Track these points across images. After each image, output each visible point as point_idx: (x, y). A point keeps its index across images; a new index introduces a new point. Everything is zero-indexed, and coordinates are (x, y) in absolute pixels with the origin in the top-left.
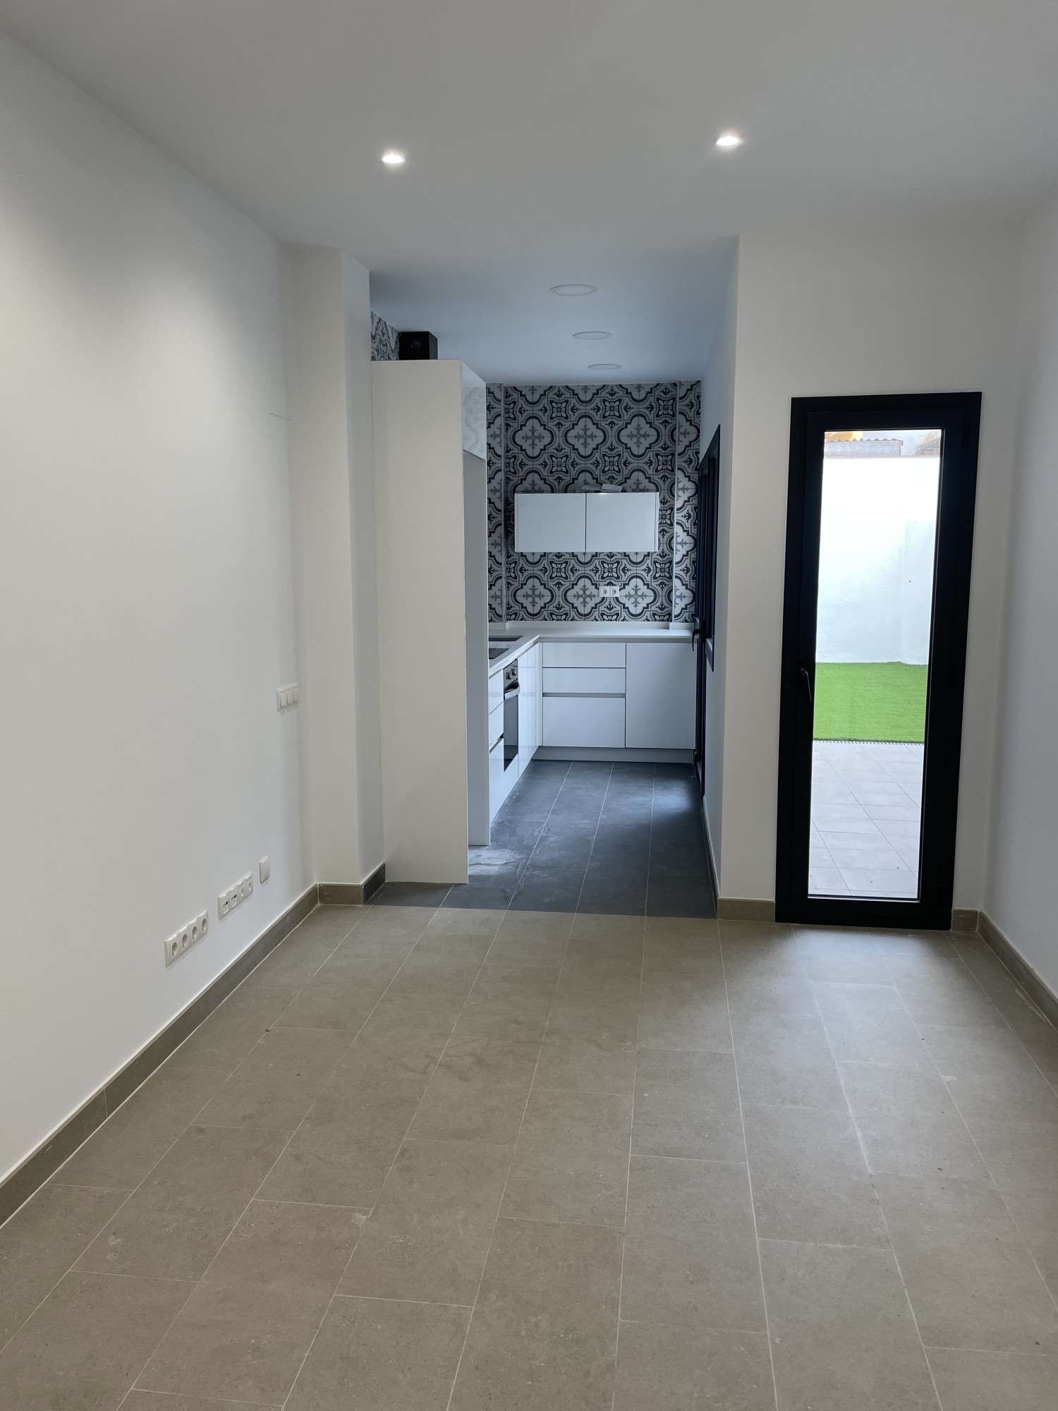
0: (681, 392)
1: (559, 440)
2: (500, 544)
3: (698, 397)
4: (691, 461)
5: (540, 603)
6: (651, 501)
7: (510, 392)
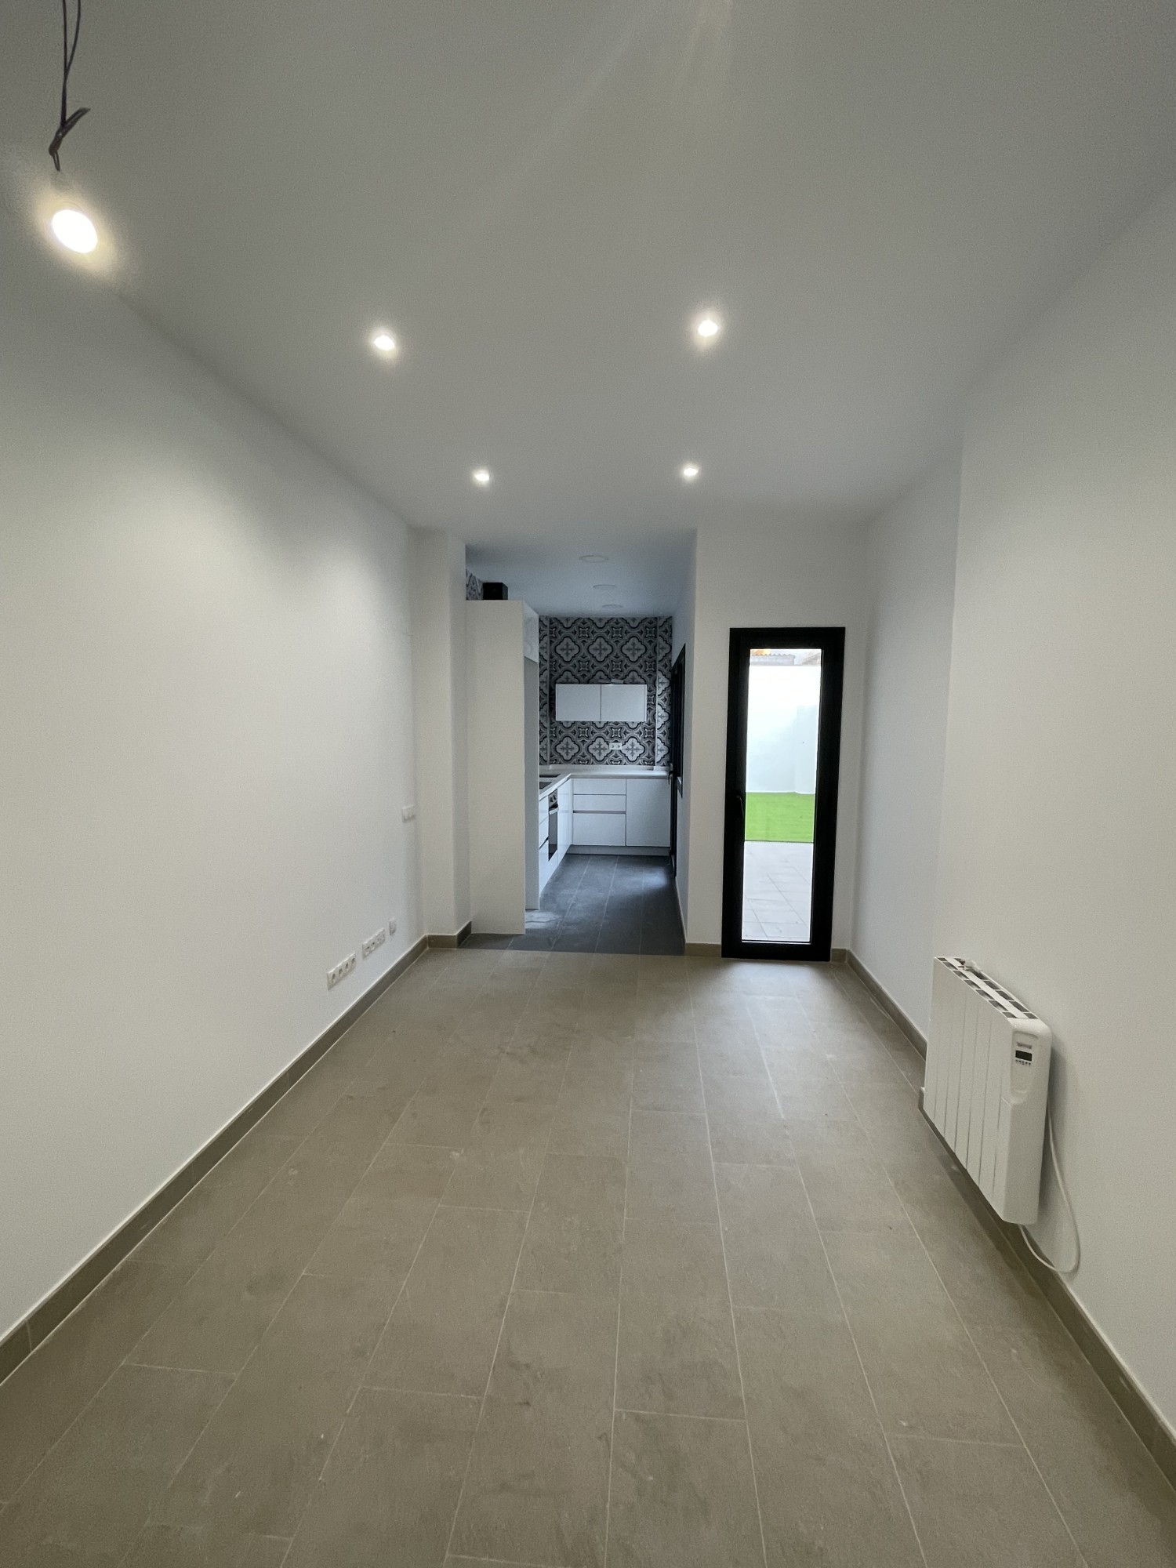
0: (660, 623)
1: (584, 651)
2: (546, 716)
3: (671, 626)
4: (666, 666)
5: (572, 753)
6: (641, 691)
7: (553, 621)
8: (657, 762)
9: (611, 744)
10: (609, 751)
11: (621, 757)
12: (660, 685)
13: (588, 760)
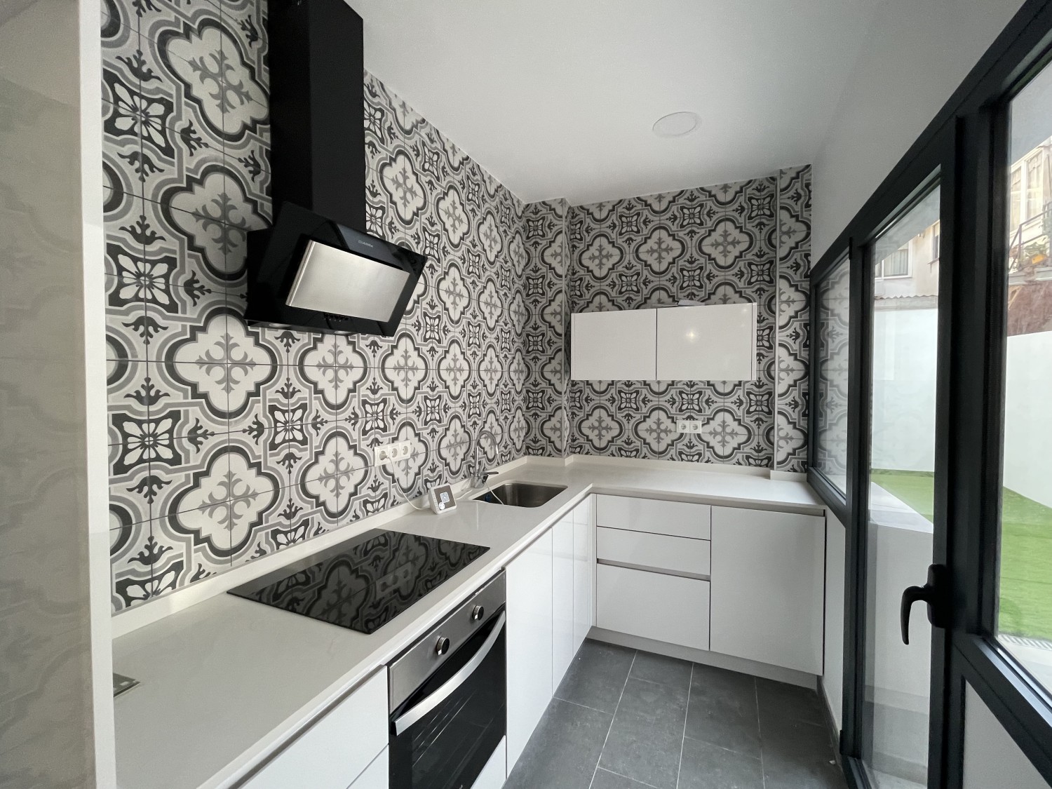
0: (783, 183)
1: (630, 257)
2: (560, 372)
3: (808, 185)
4: (799, 267)
5: (608, 436)
6: (747, 313)
7: (577, 211)
8: (779, 463)
9: (680, 423)
10: (677, 436)
11: (700, 447)
12: (784, 306)
13: (637, 451)
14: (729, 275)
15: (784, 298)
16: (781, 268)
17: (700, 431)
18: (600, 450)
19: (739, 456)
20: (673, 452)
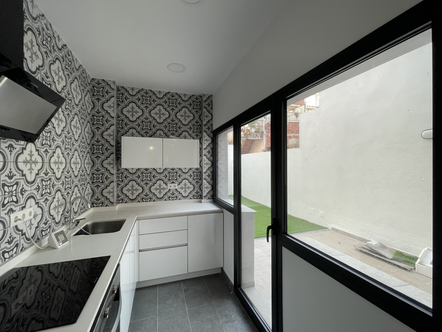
0: (205, 99)
1: (146, 114)
2: (113, 164)
4: (209, 128)
5: (136, 193)
8: (204, 197)
9: (169, 185)
10: (168, 190)
11: (177, 194)
12: (205, 142)
13: (151, 198)
14: (187, 128)
15: (205, 139)
16: (204, 128)
17: (177, 188)
18: (132, 200)
19: (191, 196)
20: (166, 197)
